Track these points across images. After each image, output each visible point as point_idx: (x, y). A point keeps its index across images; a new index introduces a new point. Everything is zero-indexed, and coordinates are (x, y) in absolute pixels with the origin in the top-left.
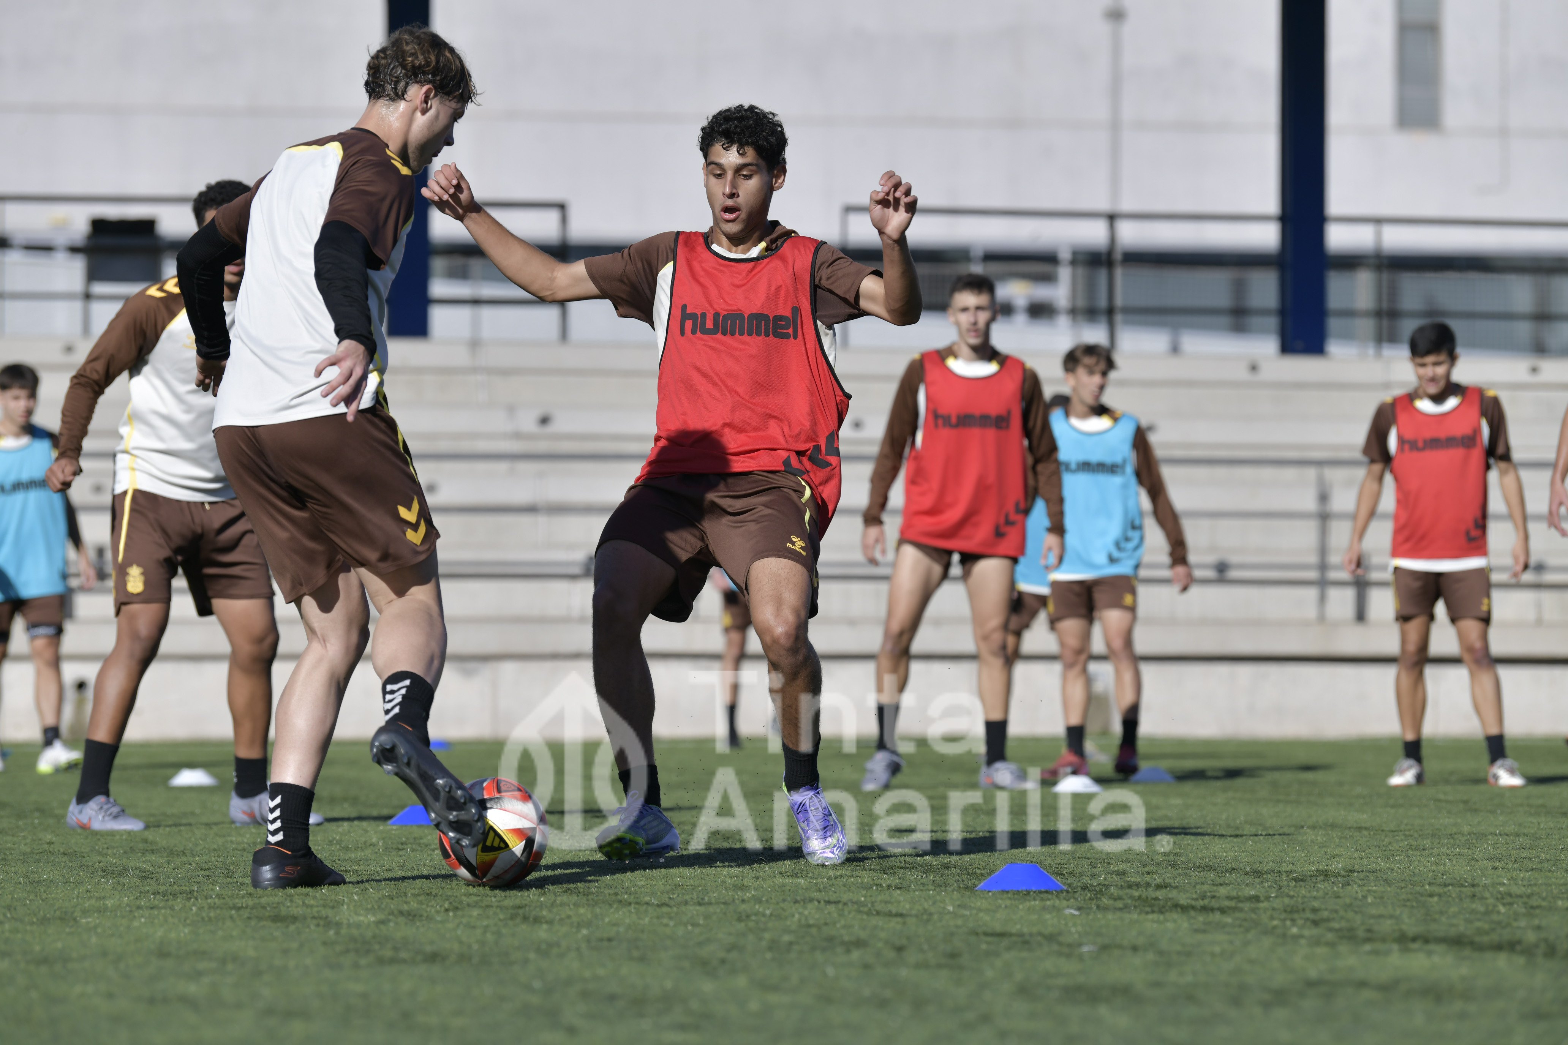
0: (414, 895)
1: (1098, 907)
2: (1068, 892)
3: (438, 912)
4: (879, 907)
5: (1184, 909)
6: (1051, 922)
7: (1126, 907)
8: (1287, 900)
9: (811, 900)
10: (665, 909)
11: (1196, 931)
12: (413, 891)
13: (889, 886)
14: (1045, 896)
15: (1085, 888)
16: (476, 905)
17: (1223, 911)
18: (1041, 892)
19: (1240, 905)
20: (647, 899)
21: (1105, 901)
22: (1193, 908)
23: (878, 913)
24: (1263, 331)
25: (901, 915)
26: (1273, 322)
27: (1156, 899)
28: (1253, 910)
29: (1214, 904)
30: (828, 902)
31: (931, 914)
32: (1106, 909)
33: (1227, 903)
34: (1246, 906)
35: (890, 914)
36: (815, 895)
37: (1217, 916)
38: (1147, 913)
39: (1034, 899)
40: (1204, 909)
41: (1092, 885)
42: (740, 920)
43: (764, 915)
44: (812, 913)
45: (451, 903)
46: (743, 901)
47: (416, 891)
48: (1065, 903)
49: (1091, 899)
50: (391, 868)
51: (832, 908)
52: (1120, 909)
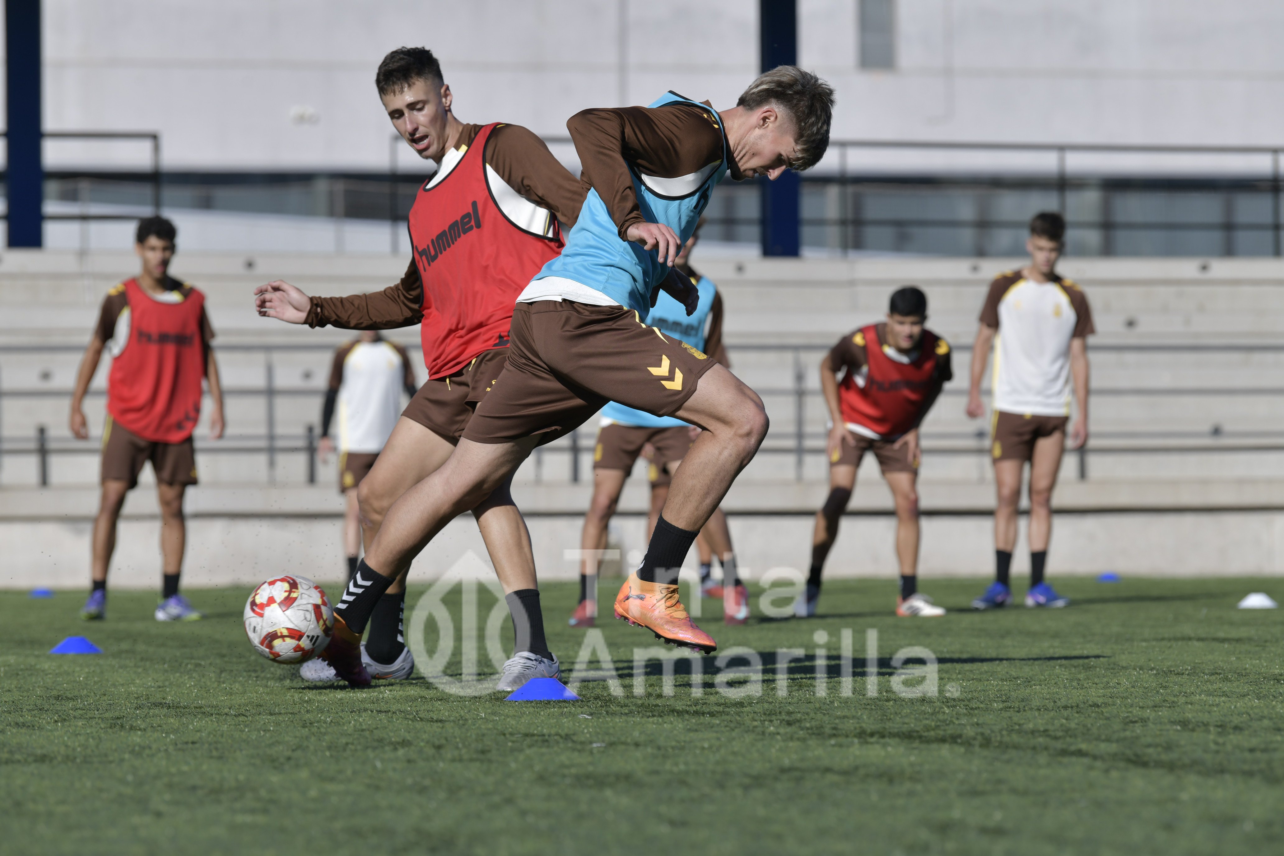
0: (29, 710)
1: (607, 712)
2: (582, 701)
3: (48, 723)
4: (422, 715)
5: (680, 713)
6: (567, 724)
7: (631, 712)
8: (766, 706)
9: (365, 710)
10: (241, 718)
11: (690, 730)
12: (28, 707)
13: (431, 699)
14: (562, 704)
15: (597, 698)
16: (81, 717)
17: (712, 714)
18: (559, 702)
19: (727, 709)
20: (227, 710)
21: (613, 708)
22: (687, 712)
23: (421, 719)
24: (748, 240)
25: (441, 721)
26: (755, 231)
27: (657, 705)
28: (738, 714)
29: (705, 709)
30: (380, 712)
31: (466, 720)
32: (614, 714)
33: (716, 708)
34: (733, 710)
35: (432, 720)
36: (368, 706)
37: (708, 718)
38: (649, 717)
39: (554, 707)
40: (696, 713)
41: (602, 696)
42: (304, 726)
43: (325, 722)
44: (365, 720)
45: (59, 716)
46: (308, 711)
47: (31, 707)
48: (579, 710)
49: (601, 706)
50: (10, 689)
51: (383, 716)
52: (626, 714)
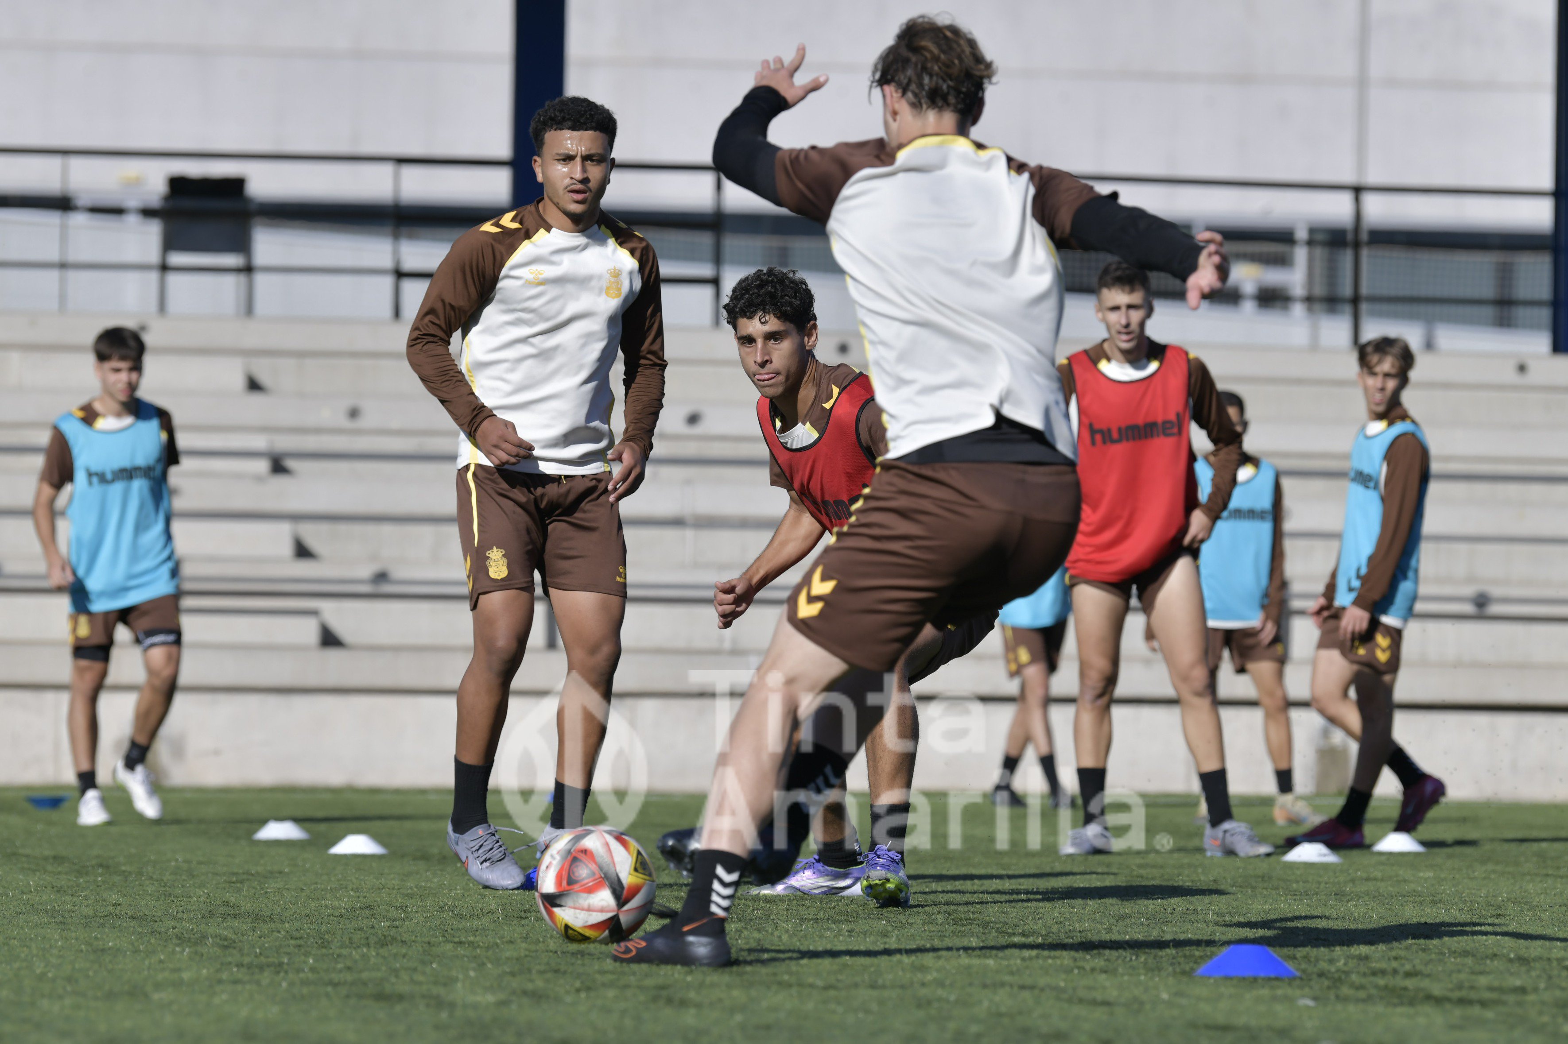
0: (541, 972)
1: (1337, 997)
2: (1301, 979)
3: (567, 992)
4: (1082, 993)
5: (1439, 1001)
6: (1282, 1014)
7: (1369, 999)
8: (1558, 993)
9: (1002, 985)
10: (832, 993)
11: (1453, 1027)
12: (538, 967)
13: (1093, 970)
14: (1275, 983)
15: (1321, 975)
16: (611, 985)
17: (1483, 1004)
18: (1270, 979)
19: (1504, 997)
20: (811, 980)
21: (1345, 990)
22: (1448, 1000)
23: (1081, 1001)
24: (1532, 326)
25: (1106, 1003)
26: (1545, 314)
27: (1405, 989)
28: (1519, 1004)
29: (1473, 995)
30: (1022, 987)
31: (1142, 1003)
32: (1345, 1000)
33: (1487, 995)
34: (1511, 998)
35: (1094, 1003)
36: (1007, 978)
37: (1476, 1010)
38: (1395, 1005)
39: (1263, 987)
40: (1462, 1002)
41: (1329, 971)
42: (919, 1006)
43: (947, 1001)
44: (1003, 999)
45: (582, 983)
46: (923, 984)
47: (542, 968)
48: (1298, 992)
49: (1329, 988)
50: (512, 940)
51: (1026, 994)
52: (1364, 1001)
